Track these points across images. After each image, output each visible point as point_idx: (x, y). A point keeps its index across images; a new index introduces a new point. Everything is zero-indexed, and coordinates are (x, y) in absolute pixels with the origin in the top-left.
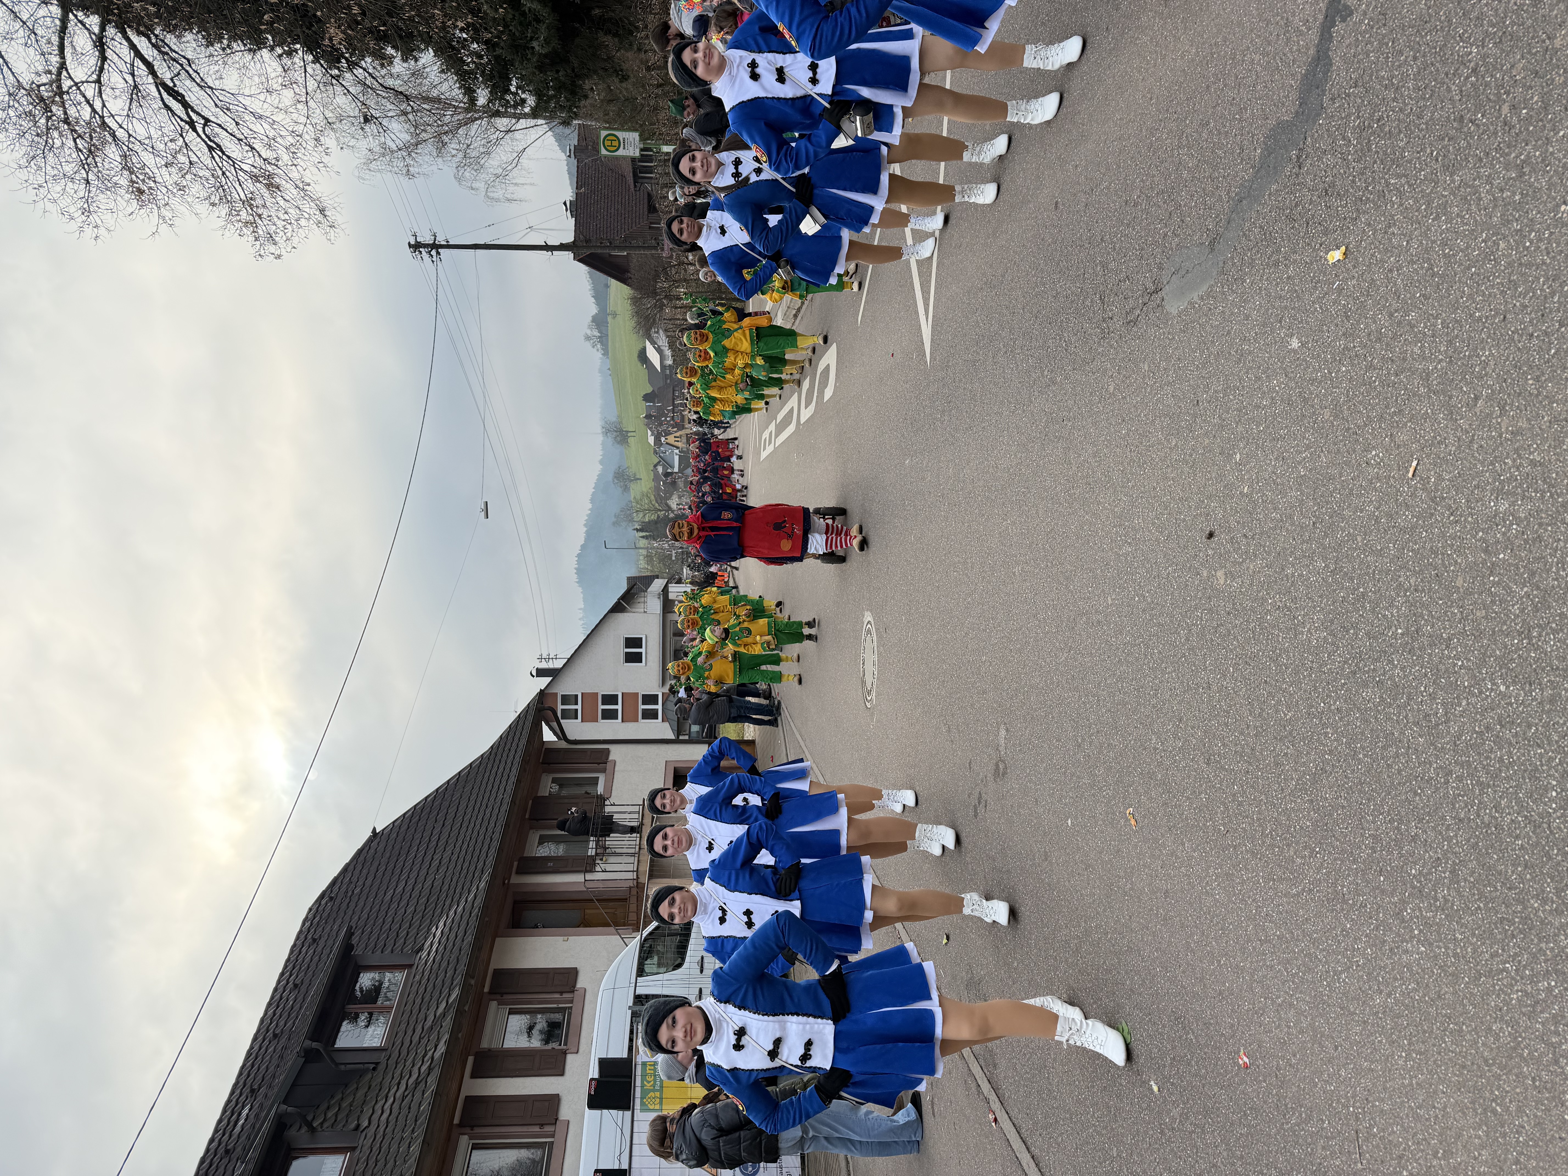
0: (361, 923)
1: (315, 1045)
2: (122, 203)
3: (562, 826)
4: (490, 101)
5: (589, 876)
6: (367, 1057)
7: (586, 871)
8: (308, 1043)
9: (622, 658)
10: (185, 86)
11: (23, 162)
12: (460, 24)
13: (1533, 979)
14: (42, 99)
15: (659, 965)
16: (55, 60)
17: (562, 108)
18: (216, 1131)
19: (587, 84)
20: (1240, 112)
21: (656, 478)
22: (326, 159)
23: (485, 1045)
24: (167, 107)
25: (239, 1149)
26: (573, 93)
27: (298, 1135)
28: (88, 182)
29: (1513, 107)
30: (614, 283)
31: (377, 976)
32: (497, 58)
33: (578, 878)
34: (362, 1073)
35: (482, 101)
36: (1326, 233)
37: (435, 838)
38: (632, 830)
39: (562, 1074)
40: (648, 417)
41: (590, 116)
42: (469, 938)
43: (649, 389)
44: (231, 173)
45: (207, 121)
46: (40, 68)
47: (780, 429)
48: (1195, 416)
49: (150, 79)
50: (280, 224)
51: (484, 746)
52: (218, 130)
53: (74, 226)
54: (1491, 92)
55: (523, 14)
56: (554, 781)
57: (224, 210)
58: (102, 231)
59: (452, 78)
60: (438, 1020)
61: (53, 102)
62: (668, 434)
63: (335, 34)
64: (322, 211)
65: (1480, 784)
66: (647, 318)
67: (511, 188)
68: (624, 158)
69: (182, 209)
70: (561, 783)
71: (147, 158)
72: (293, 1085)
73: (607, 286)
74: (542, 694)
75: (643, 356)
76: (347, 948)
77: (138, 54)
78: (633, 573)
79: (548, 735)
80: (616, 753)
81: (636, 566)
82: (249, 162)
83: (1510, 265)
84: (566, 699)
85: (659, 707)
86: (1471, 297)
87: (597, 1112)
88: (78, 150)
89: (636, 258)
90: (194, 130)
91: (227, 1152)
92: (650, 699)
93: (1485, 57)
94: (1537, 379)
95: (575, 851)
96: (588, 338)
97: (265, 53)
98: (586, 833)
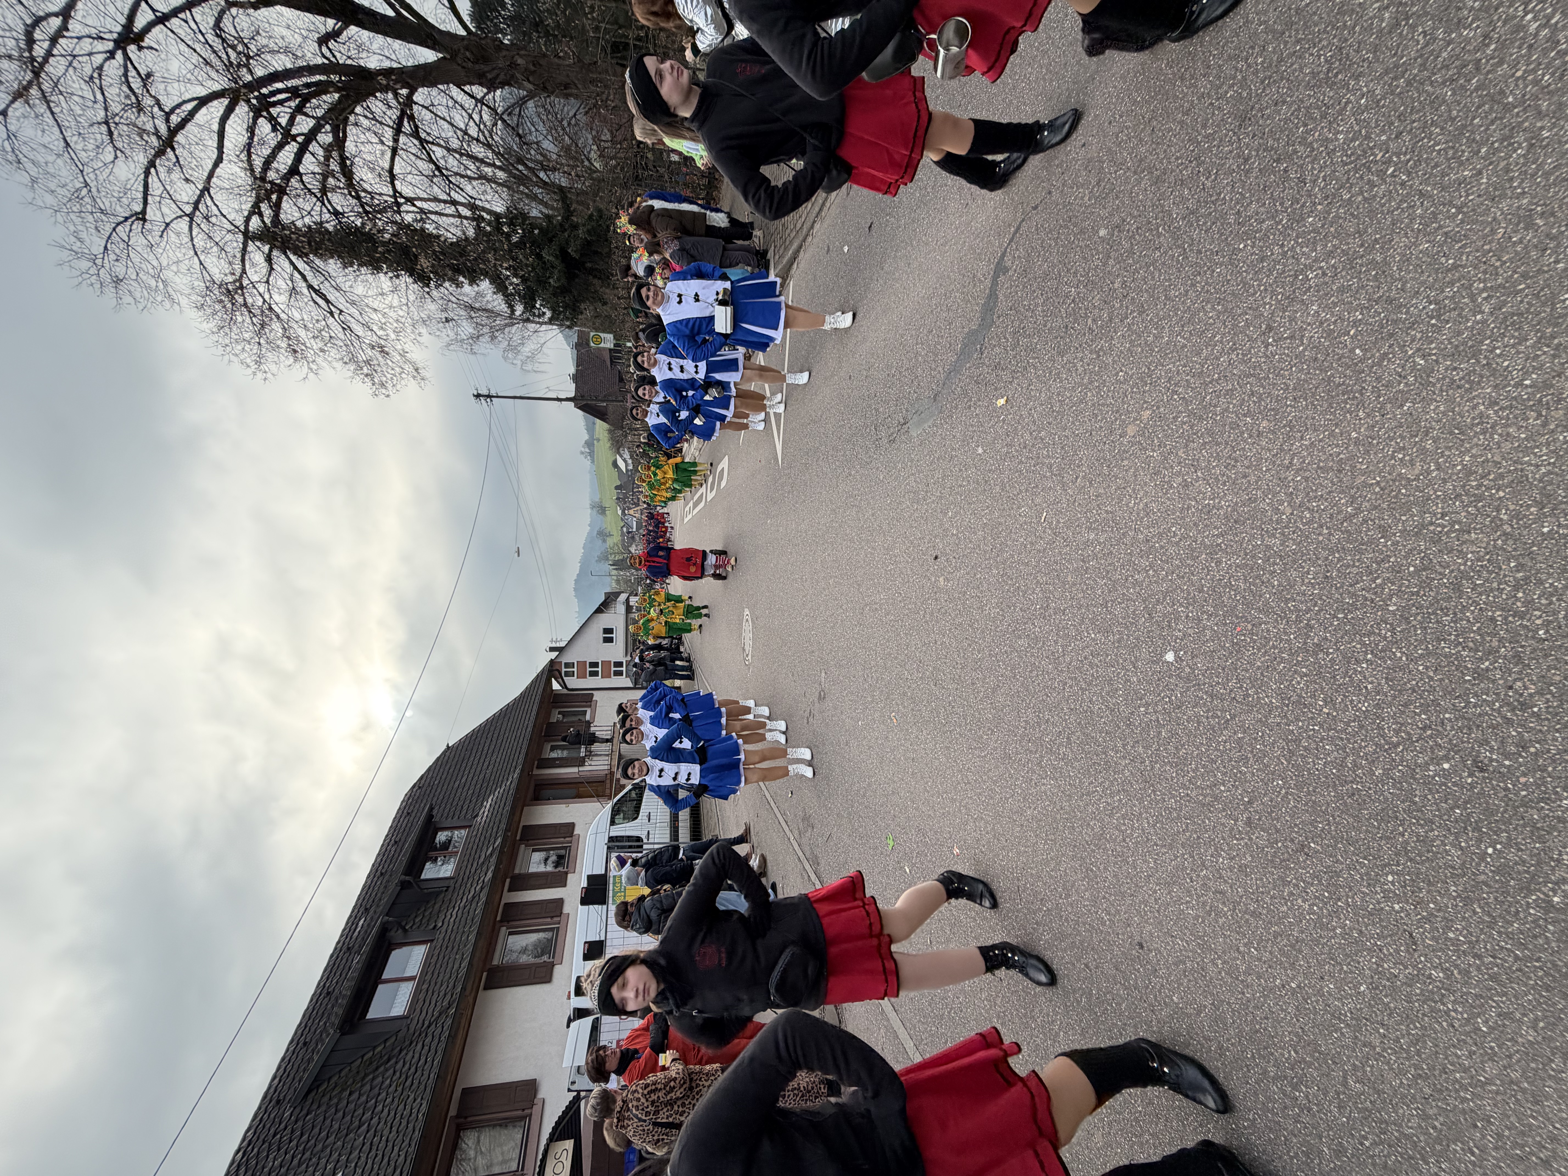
0: (439, 802)
1: (407, 878)
2: (282, 358)
3: (564, 739)
4: (523, 312)
5: (581, 769)
6: (442, 884)
7: (579, 766)
8: (403, 877)
9: (601, 640)
10: (326, 289)
11: (215, 330)
12: (505, 265)
13: (1112, 796)
14: (228, 291)
15: (624, 819)
16: (238, 268)
17: (567, 319)
18: (342, 936)
19: (582, 306)
20: (950, 324)
21: (623, 535)
22: (419, 338)
23: (517, 871)
24: (315, 303)
25: (357, 946)
26: (574, 310)
27: (396, 935)
28: (259, 343)
29: (1094, 320)
30: (598, 421)
31: (450, 834)
32: (528, 288)
33: (575, 770)
34: (438, 894)
35: (518, 313)
36: (996, 389)
37: (486, 749)
38: (607, 741)
39: (565, 885)
40: (618, 499)
41: (584, 325)
42: (508, 808)
43: (619, 483)
44: (356, 343)
45: (341, 311)
46: (227, 271)
47: (695, 505)
48: (927, 492)
49: (304, 285)
50: (389, 376)
51: (517, 693)
52: (349, 318)
53: (249, 371)
54: (1082, 312)
55: (544, 263)
56: (559, 713)
57: (352, 367)
58: (269, 375)
59: (500, 297)
60: (488, 858)
61: (236, 293)
62: (629, 509)
63: (424, 263)
64: (417, 370)
65: (1081, 689)
66: (618, 442)
67: (537, 365)
68: (604, 349)
69: (324, 364)
70: (564, 714)
71: (302, 333)
72: (393, 904)
73: (594, 424)
74: (552, 661)
75: (615, 464)
76: (430, 817)
77: (295, 268)
78: (608, 590)
79: (556, 686)
80: (597, 695)
81: (610, 585)
82: (369, 338)
83: (1093, 405)
84: (567, 665)
85: (624, 669)
86: (1073, 423)
87: (586, 907)
88: (254, 324)
89: (612, 408)
90: (333, 316)
91: (349, 949)
92: (619, 664)
93: (1079, 293)
94: (1108, 466)
95: (574, 754)
96: (582, 453)
97: (381, 275)
98: (580, 743)
